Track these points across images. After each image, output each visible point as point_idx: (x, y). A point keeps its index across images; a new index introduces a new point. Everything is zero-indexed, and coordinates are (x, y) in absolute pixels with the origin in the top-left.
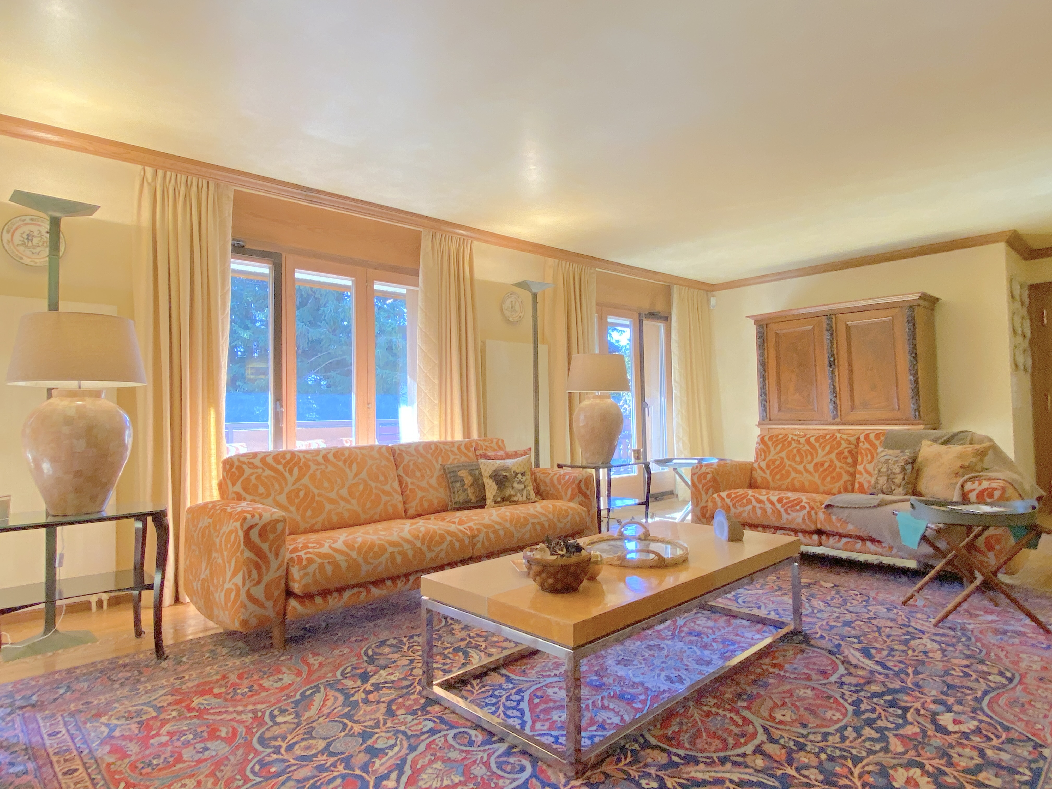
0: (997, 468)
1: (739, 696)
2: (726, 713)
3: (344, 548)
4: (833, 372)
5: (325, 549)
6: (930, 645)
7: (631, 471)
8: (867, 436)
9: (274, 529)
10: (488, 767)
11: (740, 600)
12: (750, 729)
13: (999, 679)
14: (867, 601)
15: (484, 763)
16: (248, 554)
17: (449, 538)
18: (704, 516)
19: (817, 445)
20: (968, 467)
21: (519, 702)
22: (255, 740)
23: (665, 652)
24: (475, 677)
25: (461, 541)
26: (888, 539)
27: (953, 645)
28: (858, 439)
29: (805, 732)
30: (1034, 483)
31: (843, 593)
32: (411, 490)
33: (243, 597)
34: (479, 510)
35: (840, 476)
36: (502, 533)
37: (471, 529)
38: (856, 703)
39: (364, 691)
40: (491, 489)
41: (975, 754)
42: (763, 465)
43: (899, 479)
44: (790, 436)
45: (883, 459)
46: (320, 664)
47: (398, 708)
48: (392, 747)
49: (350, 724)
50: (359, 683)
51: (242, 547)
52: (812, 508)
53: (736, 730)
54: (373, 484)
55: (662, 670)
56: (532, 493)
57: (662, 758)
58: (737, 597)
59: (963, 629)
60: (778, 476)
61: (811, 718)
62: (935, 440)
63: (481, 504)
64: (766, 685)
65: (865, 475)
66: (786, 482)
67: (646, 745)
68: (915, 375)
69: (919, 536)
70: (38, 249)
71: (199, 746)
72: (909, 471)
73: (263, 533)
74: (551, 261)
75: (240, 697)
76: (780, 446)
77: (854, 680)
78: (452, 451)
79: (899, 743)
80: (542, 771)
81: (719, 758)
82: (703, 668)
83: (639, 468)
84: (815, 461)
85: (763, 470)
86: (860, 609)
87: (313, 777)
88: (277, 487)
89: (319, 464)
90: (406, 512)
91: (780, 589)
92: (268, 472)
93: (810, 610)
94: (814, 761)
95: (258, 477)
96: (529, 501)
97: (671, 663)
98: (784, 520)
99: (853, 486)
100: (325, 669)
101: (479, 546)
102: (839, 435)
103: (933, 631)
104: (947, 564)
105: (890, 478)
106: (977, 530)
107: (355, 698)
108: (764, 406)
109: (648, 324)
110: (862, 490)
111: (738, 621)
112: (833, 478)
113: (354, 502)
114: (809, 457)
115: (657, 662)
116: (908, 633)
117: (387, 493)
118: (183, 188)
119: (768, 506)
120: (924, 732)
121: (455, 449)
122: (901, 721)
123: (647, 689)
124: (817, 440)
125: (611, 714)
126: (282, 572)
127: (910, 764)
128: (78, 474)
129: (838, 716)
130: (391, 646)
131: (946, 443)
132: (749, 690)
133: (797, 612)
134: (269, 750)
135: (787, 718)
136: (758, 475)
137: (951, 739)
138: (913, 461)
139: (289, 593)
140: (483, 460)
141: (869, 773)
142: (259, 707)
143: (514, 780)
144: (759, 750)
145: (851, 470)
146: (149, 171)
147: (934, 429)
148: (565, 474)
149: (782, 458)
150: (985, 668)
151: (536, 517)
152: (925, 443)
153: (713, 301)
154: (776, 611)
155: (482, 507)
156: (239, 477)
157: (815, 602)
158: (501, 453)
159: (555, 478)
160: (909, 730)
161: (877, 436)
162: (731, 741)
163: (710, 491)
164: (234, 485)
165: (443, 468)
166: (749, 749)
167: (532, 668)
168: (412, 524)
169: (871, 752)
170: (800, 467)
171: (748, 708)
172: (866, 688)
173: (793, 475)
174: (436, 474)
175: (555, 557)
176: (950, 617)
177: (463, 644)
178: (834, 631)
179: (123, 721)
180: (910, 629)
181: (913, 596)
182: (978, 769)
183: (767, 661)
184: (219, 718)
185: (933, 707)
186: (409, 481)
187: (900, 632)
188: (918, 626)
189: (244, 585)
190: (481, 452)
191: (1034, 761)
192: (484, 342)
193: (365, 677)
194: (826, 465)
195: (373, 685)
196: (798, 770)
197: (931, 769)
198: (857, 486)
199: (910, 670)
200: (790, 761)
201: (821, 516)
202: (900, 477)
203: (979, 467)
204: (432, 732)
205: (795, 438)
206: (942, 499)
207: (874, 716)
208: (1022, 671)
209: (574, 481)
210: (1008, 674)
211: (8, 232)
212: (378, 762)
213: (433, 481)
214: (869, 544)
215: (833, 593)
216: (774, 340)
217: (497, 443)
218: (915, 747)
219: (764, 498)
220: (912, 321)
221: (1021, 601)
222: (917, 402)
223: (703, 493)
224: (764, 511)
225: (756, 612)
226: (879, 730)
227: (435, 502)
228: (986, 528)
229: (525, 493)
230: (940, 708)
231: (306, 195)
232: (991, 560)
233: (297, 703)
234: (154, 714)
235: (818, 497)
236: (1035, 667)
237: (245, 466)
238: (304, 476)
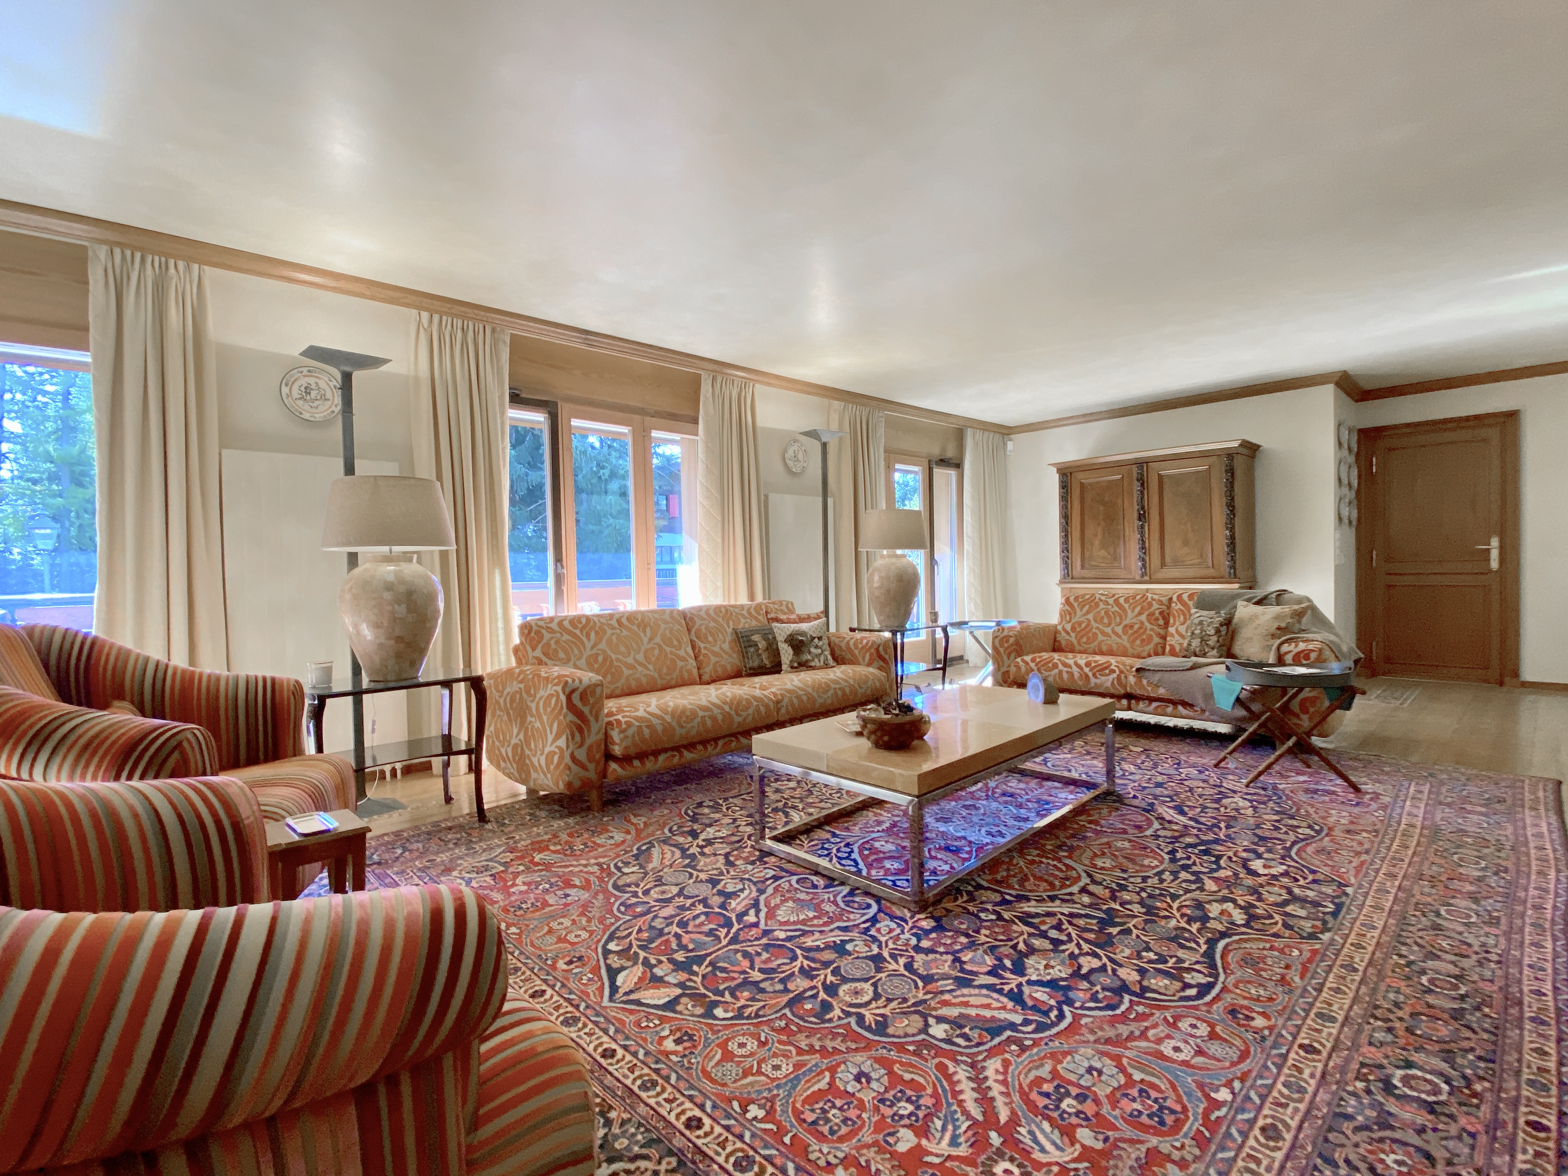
0: (1314, 629)
1: (1060, 847)
2: (1050, 861)
3: (658, 712)
4: (1142, 527)
5: (641, 713)
6: (1242, 803)
7: (918, 635)
8: (1179, 597)
9: (593, 693)
10: (837, 905)
11: (1049, 764)
12: (1074, 874)
13: (1308, 831)
14: (1178, 764)
15: (833, 902)
16: (571, 717)
17: (755, 703)
18: (1005, 682)
19: (1126, 606)
20: (1286, 628)
21: (850, 853)
22: (610, 887)
23: (982, 811)
24: (802, 833)
25: (767, 706)
26: (1200, 703)
27: (1264, 803)
28: (1171, 599)
29: (1125, 876)
30: (1354, 646)
31: (1153, 757)
32: (705, 655)
33: (567, 759)
34: (777, 676)
35: (1150, 638)
36: (805, 698)
37: (775, 694)
38: (1173, 852)
39: (698, 846)
40: (787, 654)
41: (1283, 892)
42: (1068, 627)
43: (1213, 641)
44: (1098, 596)
45: (1196, 621)
46: (645, 823)
47: (736, 859)
48: (742, 890)
49: (695, 873)
50: (690, 839)
51: (565, 710)
52: (1121, 672)
53: (1061, 875)
54: (668, 649)
55: (981, 826)
56: (829, 657)
57: (997, 898)
58: (1045, 761)
59: (1275, 788)
60: (1084, 639)
61: (1130, 865)
62: (1248, 600)
63: (776, 668)
64: (1085, 838)
65: (1177, 637)
66: (1092, 646)
67: (979, 887)
68: (1232, 529)
69: (1233, 699)
70: (317, 403)
71: (559, 893)
72: (1223, 633)
73: (583, 697)
74: (836, 404)
75: (578, 853)
76: (1087, 607)
77: (1169, 834)
78: (742, 615)
79: (1213, 884)
80: (887, 907)
81: (1048, 896)
82: (1021, 824)
83: (927, 633)
84: (1124, 623)
85: (1068, 633)
86: (1172, 772)
87: (678, 915)
88: (576, 652)
89: (613, 628)
90: (700, 676)
91: (1089, 753)
92: (566, 637)
93: (1121, 773)
94: (1136, 898)
95: (557, 642)
96: (826, 666)
97: (990, 820)
98: (1092, 685)
99: (1164, 648)
100: (651, 828)
101: (783, 711)
102: (1150, 596)
103: (1245, 790)
104: (1260, 726)
105: (1204, 640)
106: (1291, 692)
107: (691, 851)
108: (1066, 563)
109: (938, 472)
110: (1173, 653)
111: (1050, 783)
112: (1143, 641)
113: (651, 667)
114: (1118, 619)
115: (975, 819)
116: (1220, 793)
117: (683, 659)
118: (459, 334)
119: (1075, 669)
120: (1236, 875)
121: (745, 612)
122: (1214, 866)
123: (970, 842)
124: (1127, 600)
125: (940, 863)
126: (601, 736)
127: (1225, 899)
128: (399, 639)
129: (1156, 863)
130: (708, 807)
131: (1259, 603)
132: (1069, 843)
133: (1110, 773)
134: (627, 895)
135: (1108, 865)
136: (1063, 638)
137: (1261, 880)
138: (1228, 622)
139: (609, 756)
140: (775, 624)
141: (1186, 906)
142: (602, 860)
143: (864, 914)
144: (1084, 890)
145: (1162, 632)
146: (425, 315)
147: (1250, 588)
148: (862, 639)
149: (1089, 620)
150: (1295, 823)
151: (837, 683)
152: (1240, 603)
153: (1010, 445)
154: (1086, 774)
155: (779, 672)
156: (539, 642)
157: (1126, 766)
158: (793, 617)
159: (852, 643)
160: (1222, 874)
161: (1191, 597)
162: (1057, 883)
163: (1013, 655)
164: (534, 649)
165: (735, 632)
166: (1075, 889)
167: (855, 825)
168: (717, 689)
169: (1187, 891)
170: (1108, 630)
171: (1070, 857)
172: (1181, 840)
173: (1100, 637)
174: (729, 638)
175: (889, 716)
176: (1262, 778)
177: (780, 805)
178: (1146, 792)
179: (474, 875)
180: (1223, 790)
181: (1225, 758)
182: (1286, 903)
183: (1083, 818)
184: (567, 870)
185: (1244, 855)
186: (702, 645)
187: (1212, 791)
188: (1231, 787)
189: (568, 747)
190: (772, 615)
191: (1338, 897)
192: (766, 496)
193: (694, 834)
194: (1136, 627)
195: (704, 840)
196: (1121, 905)
197: (1242, 903)
198: (1168, 648)
199: (1222, 825)
200: (1114, 898)
201: (1132, 680)
202: (1215, 638)
203: (1296, 629)
204: (776, 878)
205: (1103, 598)
206: (1256, 661)
207: (1189, 862)
208: (1331, 825)
209: (871, 647)
210: (1317, 828)
211: (287, 385)
212: (733, 904)
213: (726, 646)
214: (1180, 708)
215: (1143, 757)
216: (1078, 490)
217: (787, 606)
218: (1228, 887)
219: (1071, 662)
220: (1231, 471)
221: (1334, 762)
222: (1233, 559)
223: (1005, 657)
224: (1071, 674)
225: (1066, 774)
226: (1194, 873)
227: (729, 668)
228: (1301, 690)
229: (822, 658)
230: (1251, 855)
231: (586, 339)
232: (1305, 722)
233: (636, 857)
234: (502, 868)
235: (1128, 661)
236: (1343, 821)
237: (543, 631)
238: (600, 641)
